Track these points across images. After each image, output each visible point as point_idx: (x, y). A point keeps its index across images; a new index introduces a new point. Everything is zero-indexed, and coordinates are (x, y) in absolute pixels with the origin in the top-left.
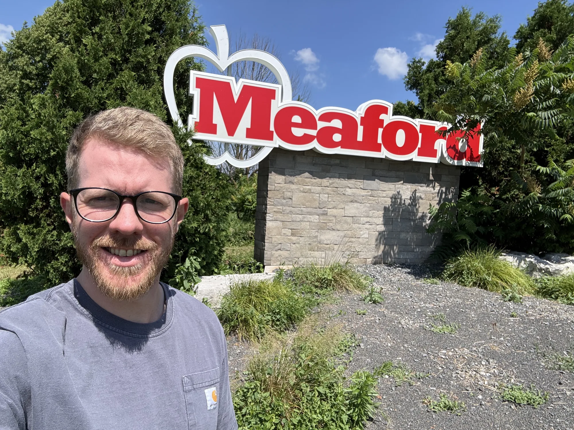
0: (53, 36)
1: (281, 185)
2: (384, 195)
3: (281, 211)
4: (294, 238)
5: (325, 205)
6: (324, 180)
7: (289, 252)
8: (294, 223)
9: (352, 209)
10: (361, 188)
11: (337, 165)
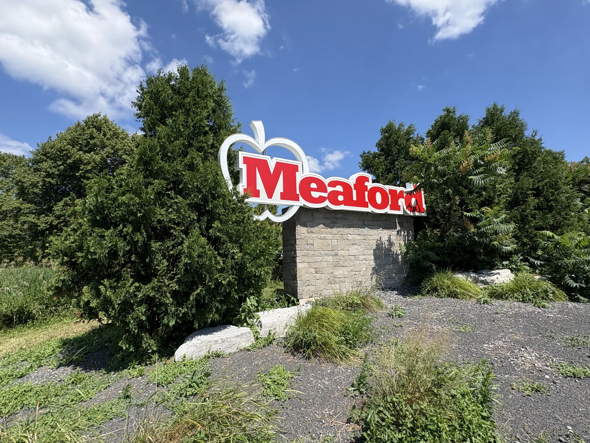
0: (73, 147)
1: (305, 235)
2: (372, 239)
3: (307, 254)
4: (318, 275)
5: (336, 248)
6: (334, 229)
7: (315, 286)
8: (316, 263)
9: (353, 250)
10: (357, 234)
11: (341, 218)
